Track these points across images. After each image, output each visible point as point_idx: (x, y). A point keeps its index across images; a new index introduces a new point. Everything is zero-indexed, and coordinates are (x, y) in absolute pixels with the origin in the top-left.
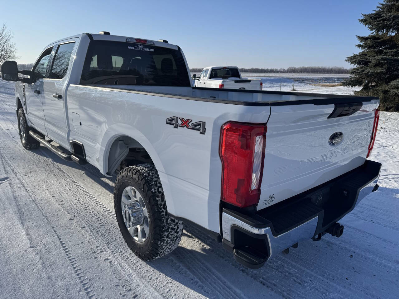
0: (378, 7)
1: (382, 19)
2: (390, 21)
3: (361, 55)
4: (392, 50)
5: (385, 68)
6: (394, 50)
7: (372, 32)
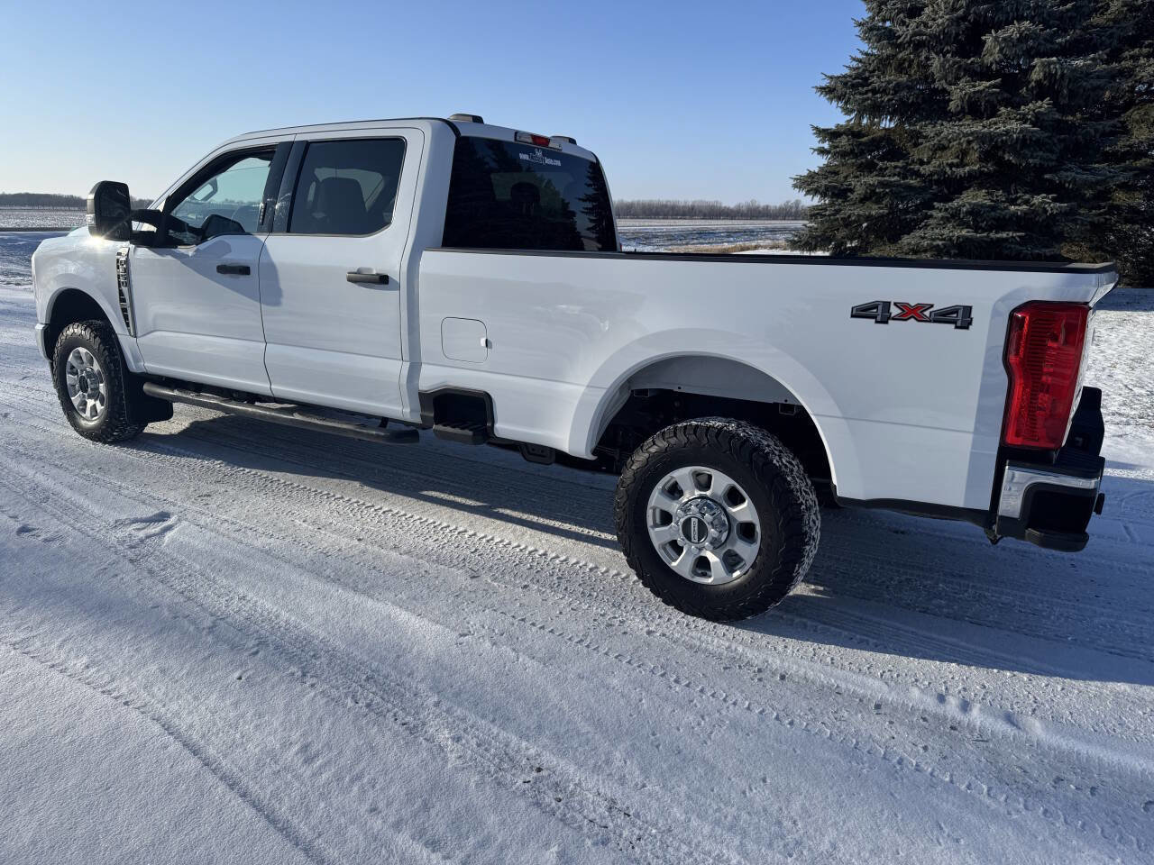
0: (854, 59)
1: (870, 88)
2: (887, 95)
3: (827, 172)
4: (896, 164)
5: (886, 205)
6: (900, 164)
7: (848, 118)
